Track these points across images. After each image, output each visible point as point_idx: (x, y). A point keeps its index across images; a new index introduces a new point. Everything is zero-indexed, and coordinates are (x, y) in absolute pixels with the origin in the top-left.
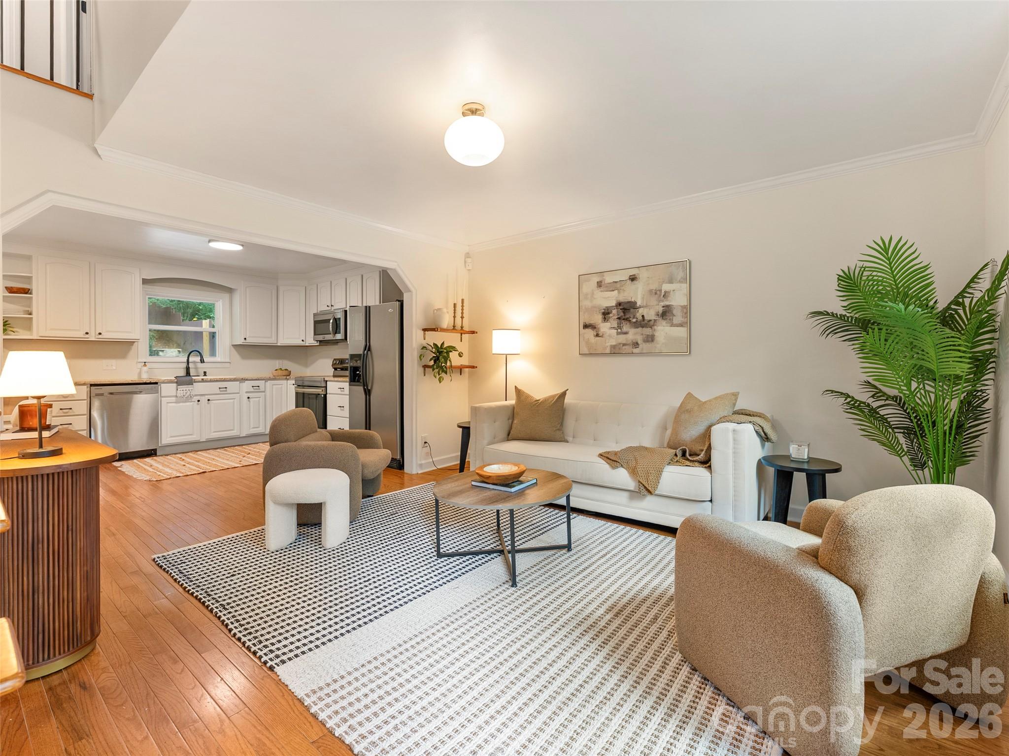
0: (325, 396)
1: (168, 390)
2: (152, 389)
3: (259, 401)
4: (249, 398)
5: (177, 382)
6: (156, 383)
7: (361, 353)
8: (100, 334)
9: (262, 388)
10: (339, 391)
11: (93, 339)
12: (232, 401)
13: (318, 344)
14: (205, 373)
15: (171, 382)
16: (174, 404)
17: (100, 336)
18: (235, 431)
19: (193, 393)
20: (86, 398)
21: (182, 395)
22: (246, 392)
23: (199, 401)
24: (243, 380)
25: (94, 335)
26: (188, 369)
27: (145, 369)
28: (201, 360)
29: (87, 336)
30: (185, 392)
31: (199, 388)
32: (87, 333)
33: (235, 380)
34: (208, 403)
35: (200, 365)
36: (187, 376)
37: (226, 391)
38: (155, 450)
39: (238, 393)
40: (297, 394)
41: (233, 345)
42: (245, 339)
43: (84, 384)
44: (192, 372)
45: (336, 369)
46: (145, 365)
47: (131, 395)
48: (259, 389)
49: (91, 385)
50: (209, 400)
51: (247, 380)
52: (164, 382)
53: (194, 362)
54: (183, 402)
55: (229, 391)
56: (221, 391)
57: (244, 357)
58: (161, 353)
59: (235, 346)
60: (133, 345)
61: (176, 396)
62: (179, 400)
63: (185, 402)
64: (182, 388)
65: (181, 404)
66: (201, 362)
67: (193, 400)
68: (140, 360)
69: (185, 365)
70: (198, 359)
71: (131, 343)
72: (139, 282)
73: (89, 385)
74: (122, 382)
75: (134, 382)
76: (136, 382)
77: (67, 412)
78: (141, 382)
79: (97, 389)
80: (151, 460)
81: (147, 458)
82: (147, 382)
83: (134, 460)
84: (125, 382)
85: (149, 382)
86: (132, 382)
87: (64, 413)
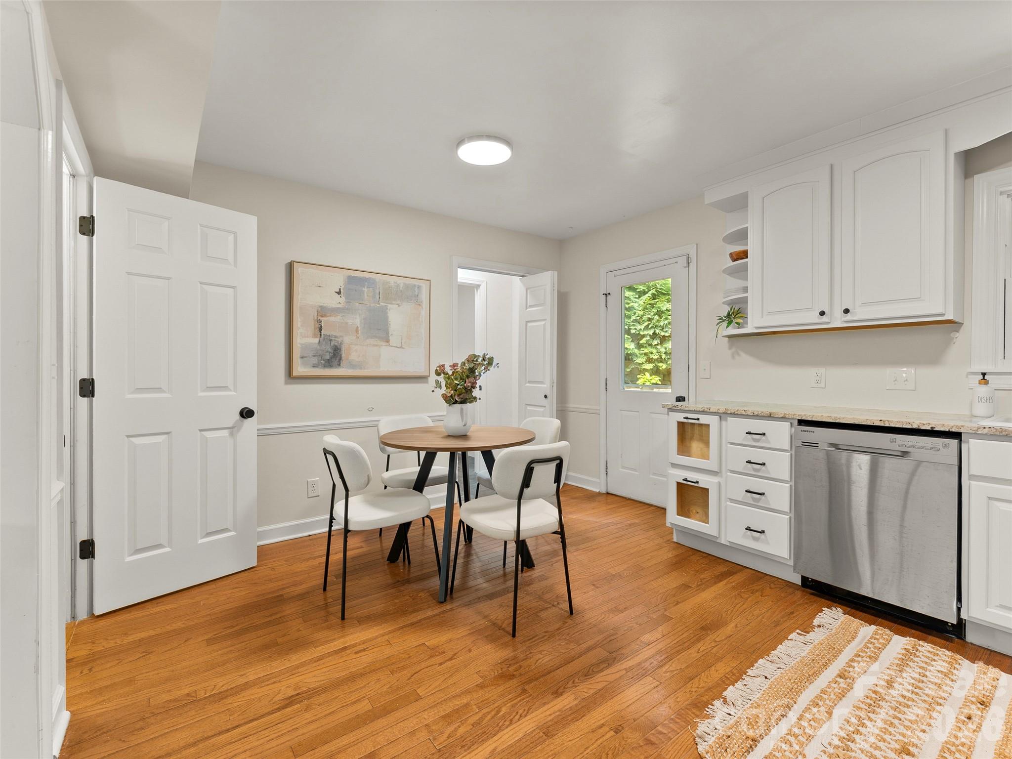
2: (935, 449)
6: (958, 435)
8: (847, 311)
11: (838, 324)
15: (998, 435)
17: (849, 317)
20: (788, 448)
25: (837, 316)
27: (982, 390)
32: (822, 313)
43: (784, 418)
46: (984, 381)
49: (801, 422)
52: (978, 435)
60: (956, 331)
68: (975, 368)
72: (943, 170)
73: (797, 421)
74: (857, 423)
75: (887, 425)
76: (893, 426)
77: (758, 470)
78: (904, 427)
79: (806, 431)
80: (904, 651)
81: (908, 638)
82: (923, 428)
83: (872, 626)
84: (863, 424)
85: (929, 428)
86: (883, 425)
87: (755, 470)
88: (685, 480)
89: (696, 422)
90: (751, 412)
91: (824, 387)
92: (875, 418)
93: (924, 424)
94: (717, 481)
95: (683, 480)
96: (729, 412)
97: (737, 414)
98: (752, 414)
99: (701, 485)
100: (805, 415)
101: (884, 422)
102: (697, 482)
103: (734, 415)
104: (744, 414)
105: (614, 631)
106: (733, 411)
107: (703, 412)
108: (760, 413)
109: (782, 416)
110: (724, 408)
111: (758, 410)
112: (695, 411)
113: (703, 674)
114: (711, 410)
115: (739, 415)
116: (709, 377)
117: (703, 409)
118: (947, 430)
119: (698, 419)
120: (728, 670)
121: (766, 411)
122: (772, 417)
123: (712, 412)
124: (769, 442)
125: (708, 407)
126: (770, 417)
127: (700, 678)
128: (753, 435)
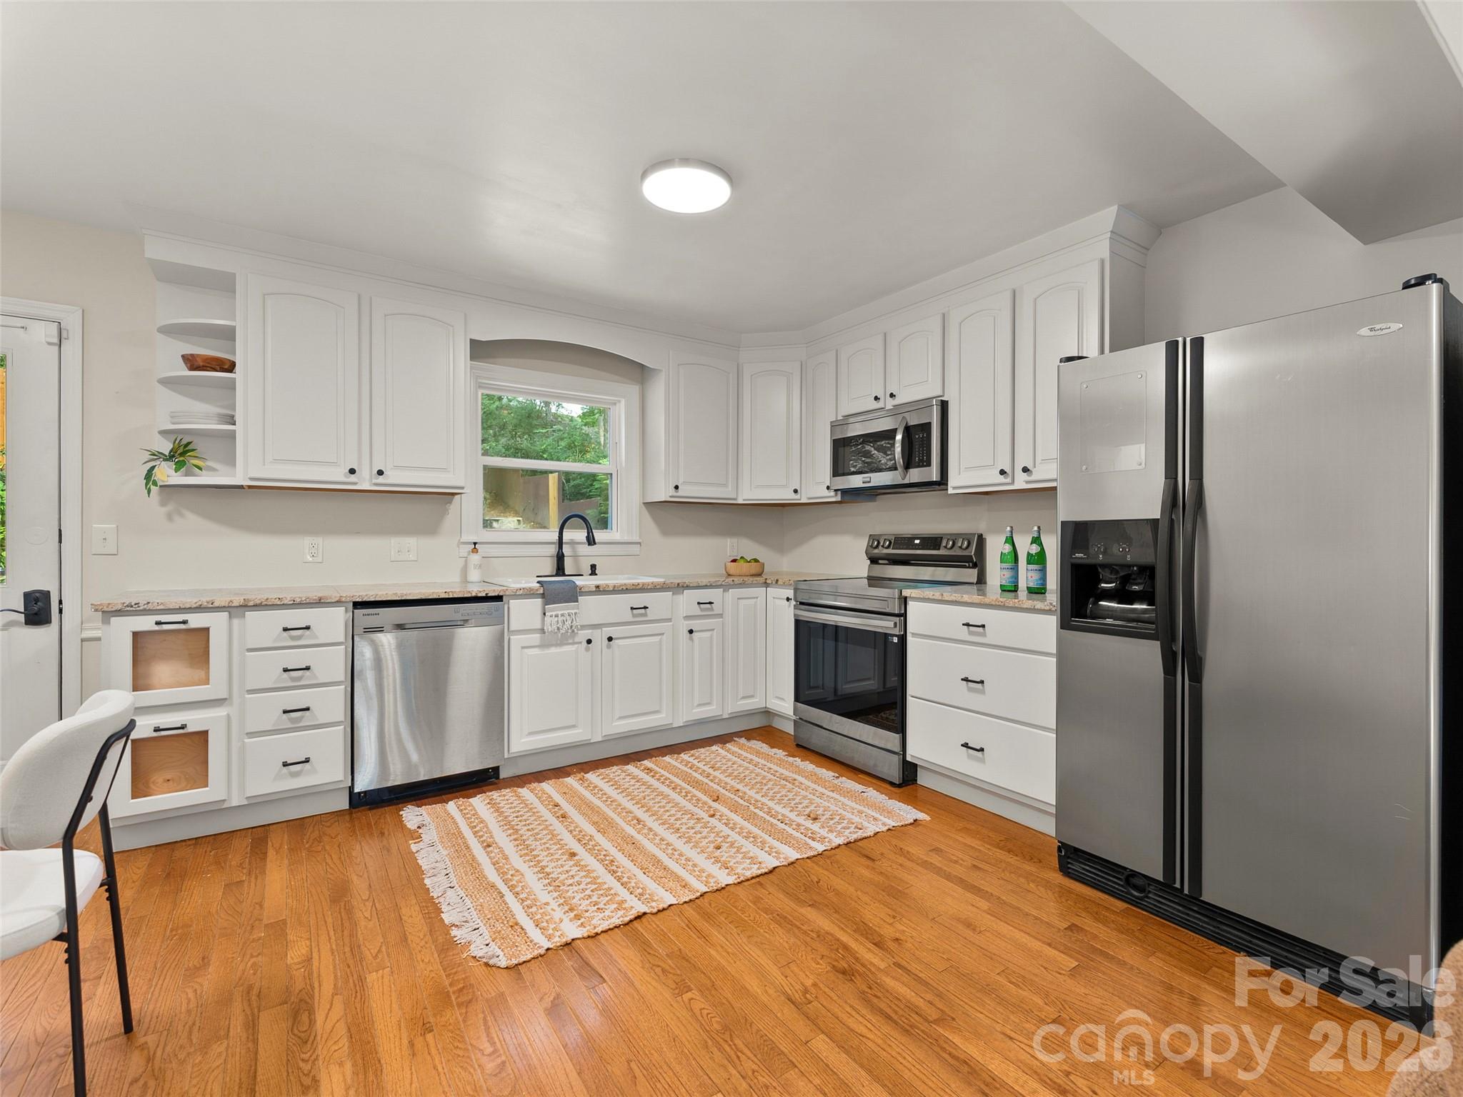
0: (903, 639)
1: (523, 613)
2: (489, 614)
3: (711, 637)
4: (691, 632)
5: (543, 596)
6: (499, 598)
7: (1156, 514)
8: (380, 473)
9: (717, 608)
10: (964, 633)
11: (366, 486)
12: (657, 639)
13: (839, 498)
14: (593, 567)
15: (529, 594)
16: (536, 651)
17: (381, 479)
18: (663, 715)
19: (579, 622)
20: (342, 639)
21: (555, 627)
22: (687, 618)
23: (589, 642)
24: (680, 588)
25: (368, 477)
26: (560, 558)
27: (475, 558)
28: (588, 538)
29: (353, 478)
30: (560, 619)
31: (590, 609)
32: (352, 471)
33: (663, 588)
34: (609, 647)
35: (585, 549)
36: (557, 575)
37: (645, 615)
38: (496, 770)
39: (669, 620)
40: (798, 623)
41: (646, 504)
42: (677, 487)
43: (339, 603)
44: (569, 567)
45: (874, 560)
46: (475, 550)
47: (445, 631)
48: (712, 609)
49: (358, 605)
50: (610, 639)
51: (688, 587)
52: (516, 596)
53: (573, 543)
54: (557, 645)
55: (651, 614)
56: (634, 616)
57: (666, 531)
58: (495, 524)
59: (649, 505)
60: (450, 502)
61: (542, 631)
62: (550, 639)
63: (561, 644)
64: (556, 609)
65: (553, 650)
66: (590, 544)
67: (576, 640)
68: (465, 538)
69: (553, 550)
70: (581, 535)
71: (447, 496)
72: (463, 350)
73: (352, 604)
74: (423, 597)
75: (451, 596)
76: (456, 596)
77: (300, 679)
78: (465, 596)
79: (368, 615)
80: (489, 806)
81: (478, 796)
82: (480, 595)
83: (450, 802)
84: (430, 597)
85: (484, 595)
86: (447, 597)
87: (293, 679)
88: (157, 730)
89: (182, 626)
90: (289, 599)
91: (320, 561)
92: (440, 591)
93: (480, 592)
94: (225, 713)
95: (155, 731)
96: (251, 604)
97: (266, 605)
98: (292, 602)
99: (190, 729)
100: (366, 595)
101: (448, 593)
102: (183, 727)
103: (259, 606)
104: (279, 603)
105: (242, 985)
106: (258, 602)
107: (199, 609)
108: (304, 599)
109: (337, 599)
110: (242, 599)
111: (299, 596)
112: (180, 608)
113: (406, 928)
114: (216, 604)
115: (270, 605)
116: (116, 553)
117: (200, 603)
118: (497, 594)
119: (185, 622)
120: (417, 908)
121: (314, 595)
122: (322, 603)
123: (218, 607)
124: (316, 637)
125: (208, 599)
126: (320, 603)
127: (410, 933)
128: (291, 631)
